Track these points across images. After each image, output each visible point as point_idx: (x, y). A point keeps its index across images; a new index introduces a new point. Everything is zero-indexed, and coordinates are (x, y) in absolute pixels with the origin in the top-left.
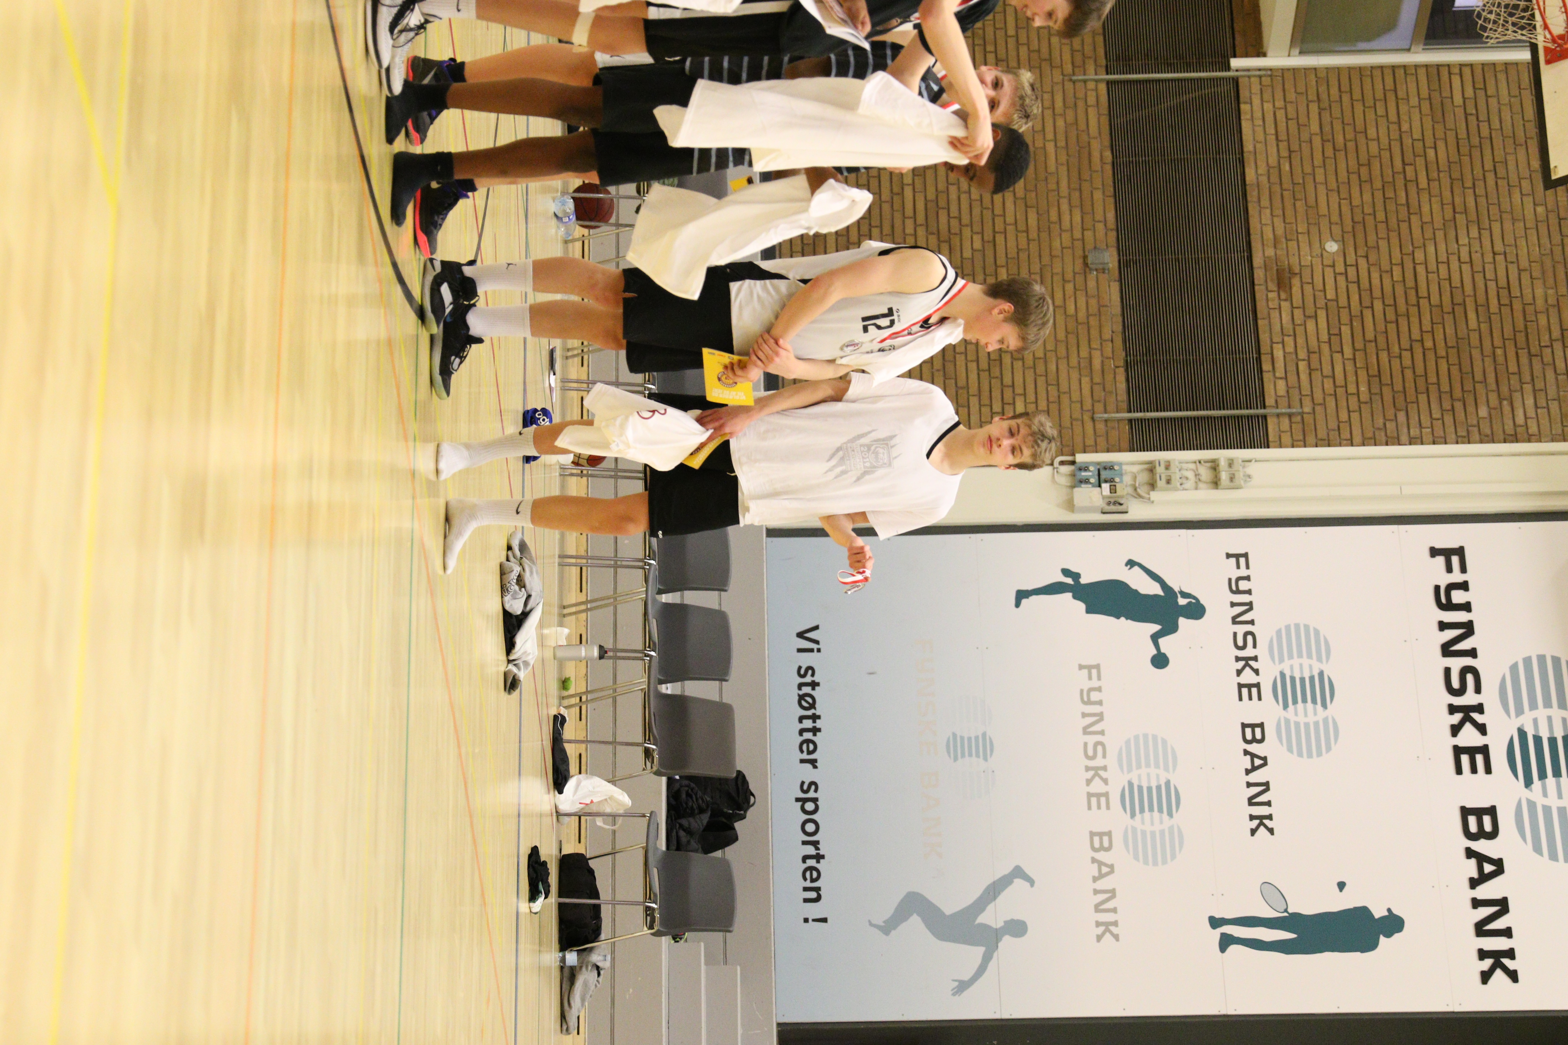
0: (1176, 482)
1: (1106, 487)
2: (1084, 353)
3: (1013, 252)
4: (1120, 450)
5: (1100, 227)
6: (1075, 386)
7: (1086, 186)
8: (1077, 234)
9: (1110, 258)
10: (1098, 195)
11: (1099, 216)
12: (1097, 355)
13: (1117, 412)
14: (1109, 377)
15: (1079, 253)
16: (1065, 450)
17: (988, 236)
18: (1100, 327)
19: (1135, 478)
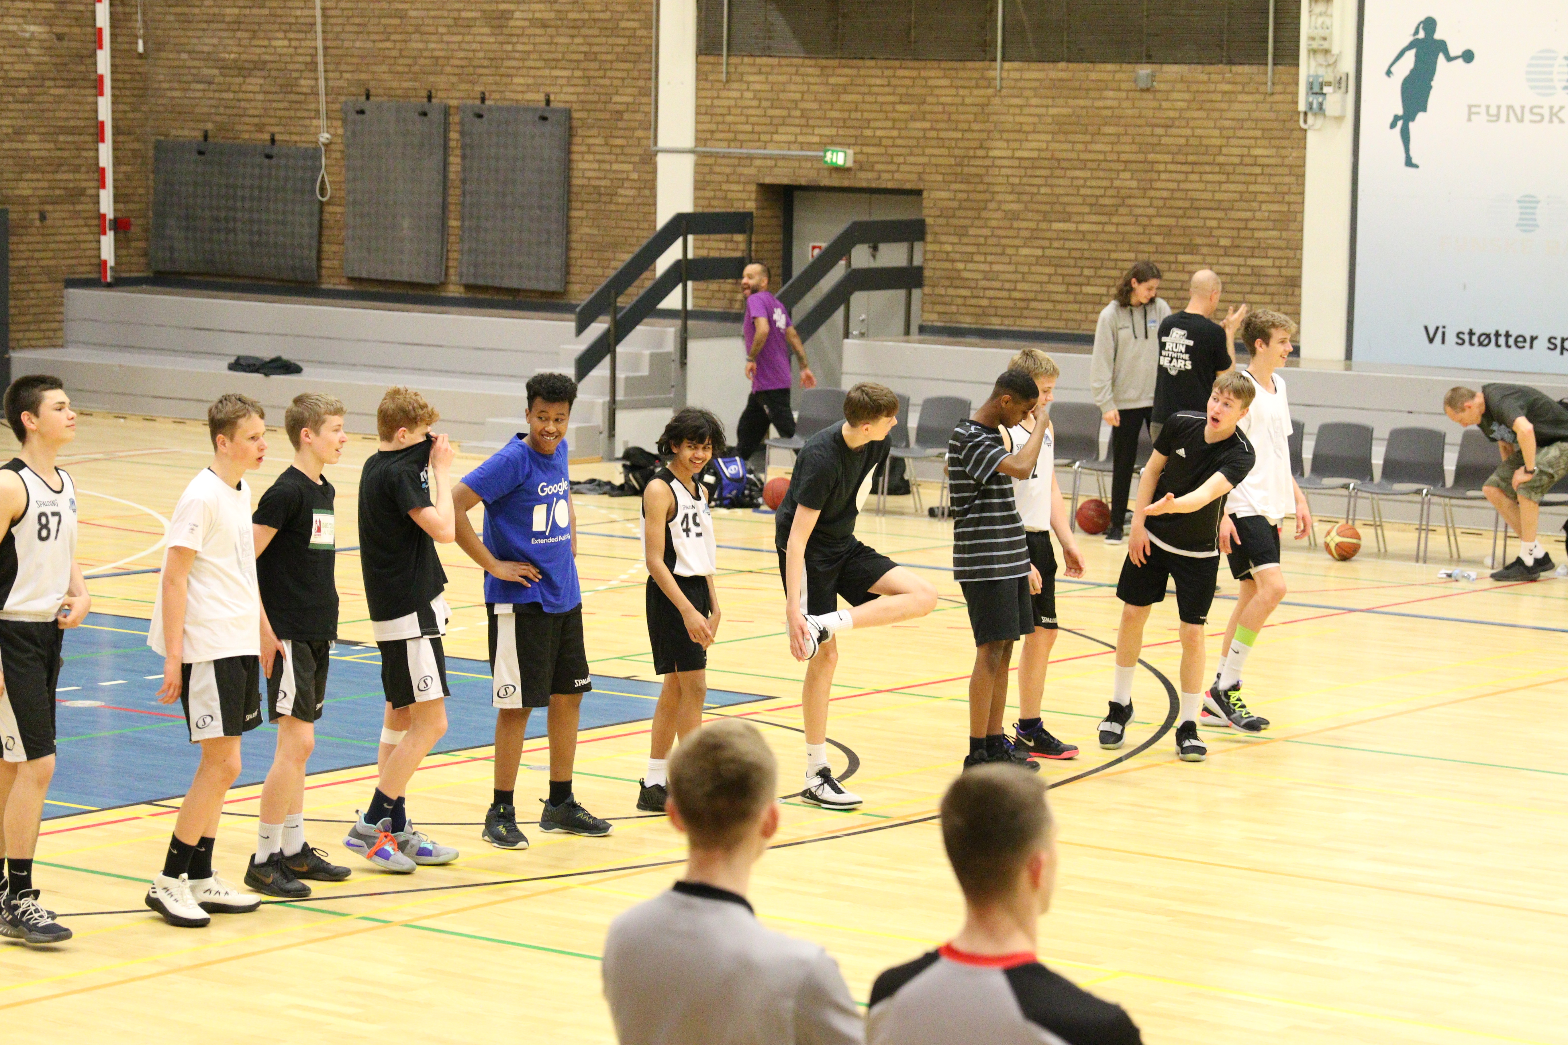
0: (1325, 33)
1: (1326, 90)
2: (1218, 97)
3: (1135, 148)
4: (1297, 74)
5: (1118, 76)
6: (1245, 107)
7: (1085, 85)
8: (1124, 95)
9: (1144, 70)
10: (1093, 76)
11: (1109, 76)
12: (1220, 87)
13: (1266, 74)
14: (1239, 79)
15: (1138, 95)
16: (1295, 118)
17: (1121, 166)
18: (1198, 82)
19: (1321, 65)
